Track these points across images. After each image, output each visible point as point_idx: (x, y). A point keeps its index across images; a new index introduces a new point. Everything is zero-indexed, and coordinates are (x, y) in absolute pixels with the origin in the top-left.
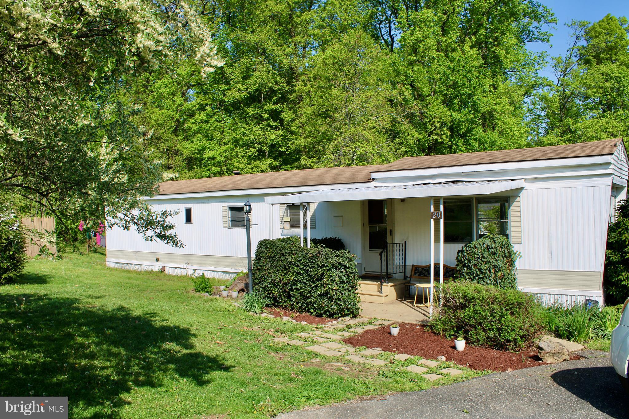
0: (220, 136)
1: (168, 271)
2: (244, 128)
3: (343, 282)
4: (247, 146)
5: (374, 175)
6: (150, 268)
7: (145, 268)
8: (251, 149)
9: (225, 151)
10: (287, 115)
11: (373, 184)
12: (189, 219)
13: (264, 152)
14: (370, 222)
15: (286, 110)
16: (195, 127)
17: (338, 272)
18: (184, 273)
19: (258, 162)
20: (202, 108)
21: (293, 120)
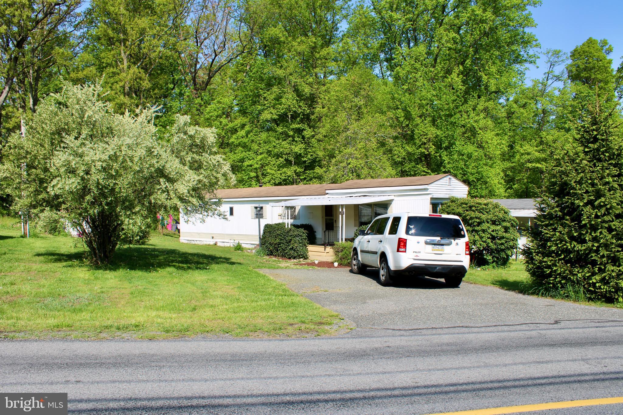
0: (256, 147)
1: (219, 244)
2: (275, 142)
3: (300, 243)
4: (278, 156)
5: (327, 192)
6: (208, 243)
7: (205, 243)
8: (280, 159)
9: (261, 160)
10: (308, 133)
11: (327, 196)
12: (232, 213)
13: (291, 161)
14: (326, 216)
15: (307, 128)
16: (237, 142)
17: (298, 238)
18: (229, 246)
19: (285, 169)
20: (243, 126)
21: (313, 136)
